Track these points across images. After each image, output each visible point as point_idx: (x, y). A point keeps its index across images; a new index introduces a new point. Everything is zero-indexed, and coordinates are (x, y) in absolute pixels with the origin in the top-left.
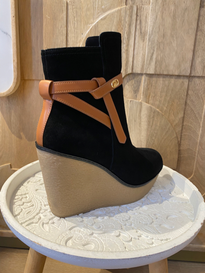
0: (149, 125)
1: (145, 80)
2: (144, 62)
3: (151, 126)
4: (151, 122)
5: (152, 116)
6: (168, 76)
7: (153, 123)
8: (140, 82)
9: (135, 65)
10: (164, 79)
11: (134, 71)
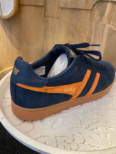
0: (108, 40)
1: (110, 6)
3: (109, 41)
4: (109, 38)
5: (111, 34)
7: (110, 39)
8: (106, 8)
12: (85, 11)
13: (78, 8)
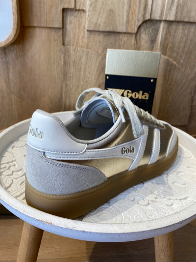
0: (164, 79)
1: (163, 28)
2: (163, 6)
3: (167, 81)
5: (168, 70)
6: (189, 24)
7: (168, 78)
8: (158, 30)
9: (154, 10)
10: (184, 27)
11: (153, 17)
12: (126, 35)
13: (116, 31)
